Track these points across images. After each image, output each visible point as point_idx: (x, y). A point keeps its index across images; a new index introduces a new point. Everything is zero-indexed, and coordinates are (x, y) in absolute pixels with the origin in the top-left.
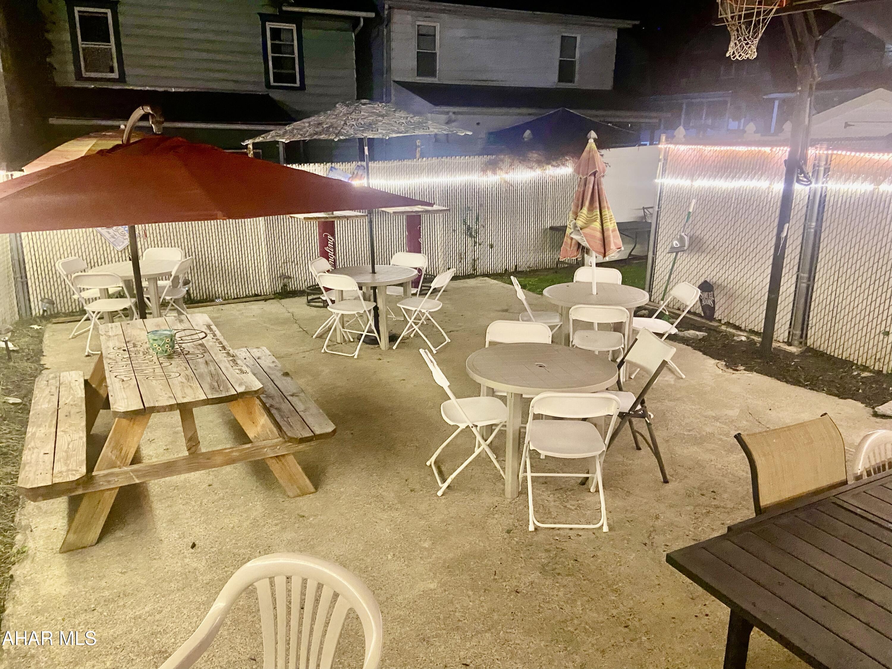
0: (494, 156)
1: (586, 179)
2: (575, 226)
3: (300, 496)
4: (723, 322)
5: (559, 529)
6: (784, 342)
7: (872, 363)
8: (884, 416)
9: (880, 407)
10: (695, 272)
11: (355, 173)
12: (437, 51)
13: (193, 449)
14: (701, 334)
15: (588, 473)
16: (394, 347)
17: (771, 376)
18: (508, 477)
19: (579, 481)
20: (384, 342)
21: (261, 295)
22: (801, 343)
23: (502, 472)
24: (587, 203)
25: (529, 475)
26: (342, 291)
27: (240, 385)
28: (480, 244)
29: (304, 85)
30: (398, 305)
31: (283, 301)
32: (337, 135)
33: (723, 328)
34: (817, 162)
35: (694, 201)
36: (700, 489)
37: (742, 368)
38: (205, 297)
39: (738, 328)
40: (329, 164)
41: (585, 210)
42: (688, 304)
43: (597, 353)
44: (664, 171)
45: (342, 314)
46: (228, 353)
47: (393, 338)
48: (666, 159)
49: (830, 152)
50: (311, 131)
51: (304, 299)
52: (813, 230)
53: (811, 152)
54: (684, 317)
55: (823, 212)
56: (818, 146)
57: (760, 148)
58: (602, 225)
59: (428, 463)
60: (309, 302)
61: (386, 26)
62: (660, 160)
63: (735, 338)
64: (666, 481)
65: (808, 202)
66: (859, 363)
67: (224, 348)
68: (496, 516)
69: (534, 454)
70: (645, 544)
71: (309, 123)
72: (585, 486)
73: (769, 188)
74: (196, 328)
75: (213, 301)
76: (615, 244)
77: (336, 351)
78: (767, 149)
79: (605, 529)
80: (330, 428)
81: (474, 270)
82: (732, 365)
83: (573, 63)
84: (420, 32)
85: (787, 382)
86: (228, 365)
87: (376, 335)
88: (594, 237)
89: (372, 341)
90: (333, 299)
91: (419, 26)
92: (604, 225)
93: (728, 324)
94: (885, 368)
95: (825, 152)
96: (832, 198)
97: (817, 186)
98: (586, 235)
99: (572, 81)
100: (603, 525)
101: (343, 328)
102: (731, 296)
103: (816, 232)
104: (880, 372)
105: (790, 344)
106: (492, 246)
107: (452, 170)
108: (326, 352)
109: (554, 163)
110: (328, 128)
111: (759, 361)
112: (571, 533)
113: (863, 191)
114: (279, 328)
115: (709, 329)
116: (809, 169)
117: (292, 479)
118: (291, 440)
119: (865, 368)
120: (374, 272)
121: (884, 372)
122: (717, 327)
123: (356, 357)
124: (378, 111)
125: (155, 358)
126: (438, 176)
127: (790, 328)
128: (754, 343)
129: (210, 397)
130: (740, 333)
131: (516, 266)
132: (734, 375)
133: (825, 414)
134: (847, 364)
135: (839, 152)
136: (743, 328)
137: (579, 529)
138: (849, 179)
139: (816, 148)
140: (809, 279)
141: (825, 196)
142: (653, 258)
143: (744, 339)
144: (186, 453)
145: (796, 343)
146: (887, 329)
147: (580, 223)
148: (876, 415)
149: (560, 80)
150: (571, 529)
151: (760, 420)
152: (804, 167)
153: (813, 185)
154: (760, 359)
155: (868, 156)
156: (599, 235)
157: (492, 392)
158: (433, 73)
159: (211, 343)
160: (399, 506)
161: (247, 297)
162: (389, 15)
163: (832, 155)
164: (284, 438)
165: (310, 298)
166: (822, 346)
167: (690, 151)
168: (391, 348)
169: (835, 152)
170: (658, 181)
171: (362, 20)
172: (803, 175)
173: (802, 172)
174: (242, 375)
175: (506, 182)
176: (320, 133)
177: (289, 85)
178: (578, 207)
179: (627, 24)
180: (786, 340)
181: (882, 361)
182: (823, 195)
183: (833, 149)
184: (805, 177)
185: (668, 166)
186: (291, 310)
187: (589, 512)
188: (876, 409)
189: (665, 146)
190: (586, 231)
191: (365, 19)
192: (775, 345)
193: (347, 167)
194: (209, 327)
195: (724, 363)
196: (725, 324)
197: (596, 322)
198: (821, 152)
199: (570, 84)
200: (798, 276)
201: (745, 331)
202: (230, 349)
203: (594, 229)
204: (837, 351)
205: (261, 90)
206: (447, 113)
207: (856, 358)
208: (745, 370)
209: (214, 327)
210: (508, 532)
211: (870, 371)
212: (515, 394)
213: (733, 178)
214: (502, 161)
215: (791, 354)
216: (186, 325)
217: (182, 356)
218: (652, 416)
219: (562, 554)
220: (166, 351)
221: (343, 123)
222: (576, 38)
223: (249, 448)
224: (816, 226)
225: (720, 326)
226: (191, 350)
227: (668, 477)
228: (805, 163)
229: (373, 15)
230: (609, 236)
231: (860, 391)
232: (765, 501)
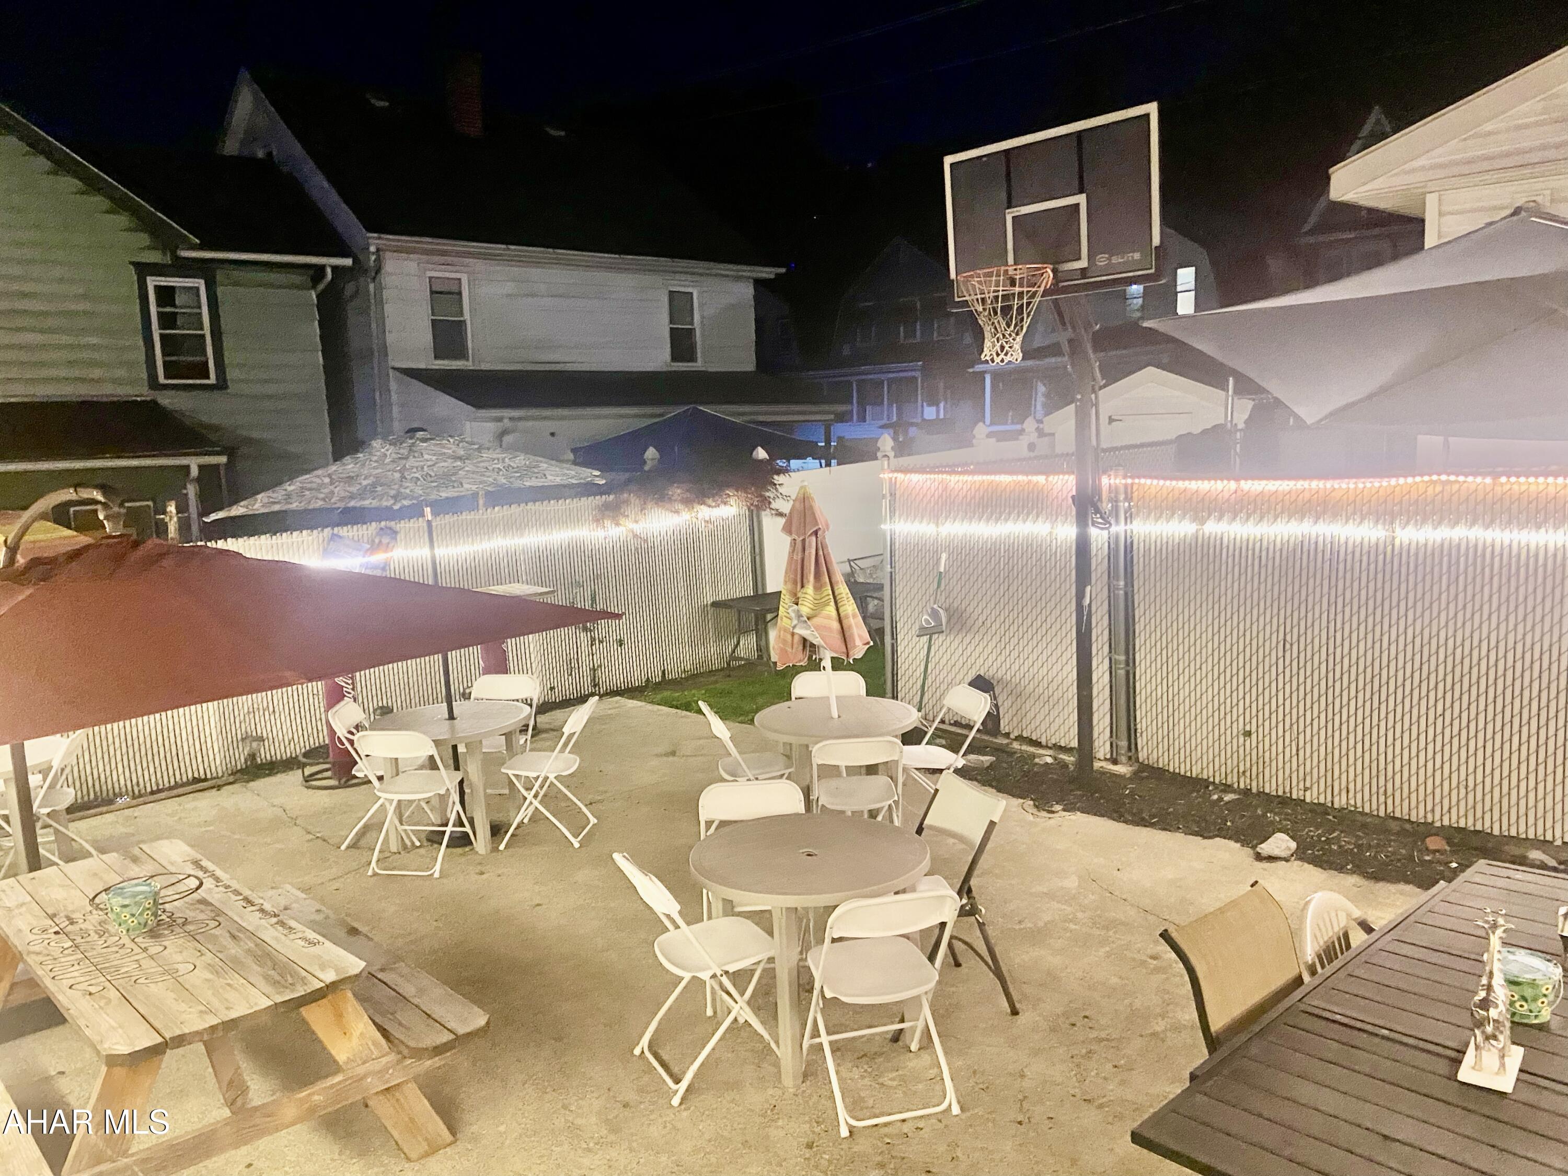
0: (612, 497)
1: (804, 540)
2: (799, 616)
3: (426, 1155)
4: (1012, 736)
5: (886, 1125)
6: (1106, 759)
7: (1235, 779)
8: (1271, 859)
9: (1262, 846)
10: (961, 662)
11: (377, 541)
12: (467, 316)
13: (239, 1102)
14: (987, 759)
15: (902, 1021)
16: (502, 847)
17: (1102, 816)
18: (785, 1052)
19: (889, 1036)
20: (482, 842)
21: (206, 780)
22: (1130, 758)
23: (773, 1045)
24: (811, 578)
25: (825, 1039)
26: (396, 759)
27: (323, 967)
28: (601, 642)
29: (225, 380)
30: (503, 770)
31: (252, 784)
32: (396, 498)
33: (1016, 745)
34: (1113, 495)
35: (944, 556)
36: (1066, 1015)
37: (1058, 807)
38: (92, 796)
39: (1037, 744)
40: (328, 531)
41: (810, 589)
42: (975, 718)
43: (849, 814)
44: (892, 512)
45: (399, 801)
46: (262, 910)
47: (497, 830)
48: (892, 495)
49: (1129, 481)
50: (340, 490)
51: (296, 776)
52: (1122, 592)
53: (1105, 481)
54: (974, 738)
55: (1132, 566)
56: (1112, 473)
57: (1030, 477)
58: (837, 610)
59: (637, 1051)
60: (307, 779)
61: (374, 279)
62: (884, 496)
63: (1037, 760)
64: (1015, 1012)
65: (1109, 553)
66: (1217, 781)
67: (247, 900)
68: (780, 1123)
69: (831, 1004)
70: (1020, 1123)
71: (330, 476)
72: (900, 1043)
73: (1051, 533)
74: (173, 870)
75: (111, 802)
76: (860, 636)
77: (394, 869)
78: (1041, 479)
79: (956, 1110)
80: (481, 1020)
81: (595, 686)
82: (1043, 803)
83: (691, 332)
84: (434, 289)
85: (1126, 822)
86: (276, 934)
87: (468, 829)
88: (829, 629)
89: (462, 841)
90: (380, 773)
91: (430, 278)
92: (841, 610)
93: (1019, 738)
94: (1254, 784)
95: (1123, 481)
96: (1142, 545)
97: (1119, 529)
98: (817, 628)
99: (693, 359)
100: (950, 1105)
101: (402, 824)
102: (1017, 694)
103: (1126, 594)
104: (1247, 792)
105: (1115, 762)
106: (621, 643)
107: (545, 523)
108: (375, 874)
109: (710, 501)
110: (374, 485)
111: (1079, 793)
112: (906, 1128)
113: (1182, 535)
114: (269, 840)
115: (998, 750)
116: (1107, 506)
117: (412, 1126)
119: (1227, 788)
120: (451, 717)
121: (1254, 790)
122: (1007, 744)
123: (437, 875)
124: (450, 451)
125: (126, 940)
126: (522, 535)
127: (1111, 737)
128: (1065, 765)
129: (279, 999)
130: (1041, 751)
131: (664, 672)
132: (1052, 821)
133: (1256, 882)
134: (1200, 784)
135: (1143, 481)
136: (1044, 743)
137: (915, 1118)
138: (1160, 517)
139: (1109, 476)
140: (1127, 664)
141: (1132, 543)
142: (893, 645)
143: (1049, 760)
144: (227, 1113)
145: (1124, 759)
146: (1248, 728)
147: (805, 610)
148: (1259, 857)
149: (674, 358)
150: (904, 1121)
151: (1110, 889)
152: (1099, 504)
153: (1114, 529)
154: (1078, 789)
155: (1182, 484)
156: (835, 625)
157: (729, 909)
158: (461, 353)
159: (217, 896)
160: (612, 1137)
161: (177, 786)
162: (378, 260)
163: (1132, 484)
164: (399, 1053)
165: (308, 771)
166: (1161, 760)
167: (929, 483)
168: (495, 849)
169: (1137, 481)
170: (886, 527)
171: (329, 270)
172: (1098, 516)
173: (1097, 511)
174: (313, 950)
175: (635, 536)
176: (361, 495)
177: (198, 382)
178: (796, 585)
179: (768, 273)
180: (1108, 756)
181: (1248, 774)
182: (1129, 541)
183: (1132, 477)
184: (1102, 517)
185: (897, 505)
186: (276, 802)
187: (920, 1086)
188: (1258, 849)
189: (890, 475)
190: (816, 621)
191: (335, 268)
192: (1097, 765)
193: (360, 533)
194: (197, 864)
195: (1031, 803)
196: (1017, 738)
197: (842, 763)
198: (1118, 481)
199: (690, 364)
200: (1110, 659)
201: (1047, 747)
202: (261, 901)
203: (829, 617)
204: (1182, 766)
205: (140, 392)
206: (500, 419)
207: (1211, 774)
208: (1064, 810)
209: (205, 863)
210: (810, 1146)
211: (1234, 791)
212: (788, 909)
213: (997, 520)
214: (627, 502)
215: (1121, 776)
216: (148, 868)
217: (178, 930)
218: (983, 911)
219: (904, 1166)
220: (146, 924)
221: (397, 475)
222: (692, 293)
223: (340, 1083)
224: (1126, 585)
225: (1011, 744)
226: (190, 914)
227: (1018, 1006)
228: (1100, 499)
229: (348, 262)
230: (850, 627)
231: (1229, 824)
232: (1217, 1023)
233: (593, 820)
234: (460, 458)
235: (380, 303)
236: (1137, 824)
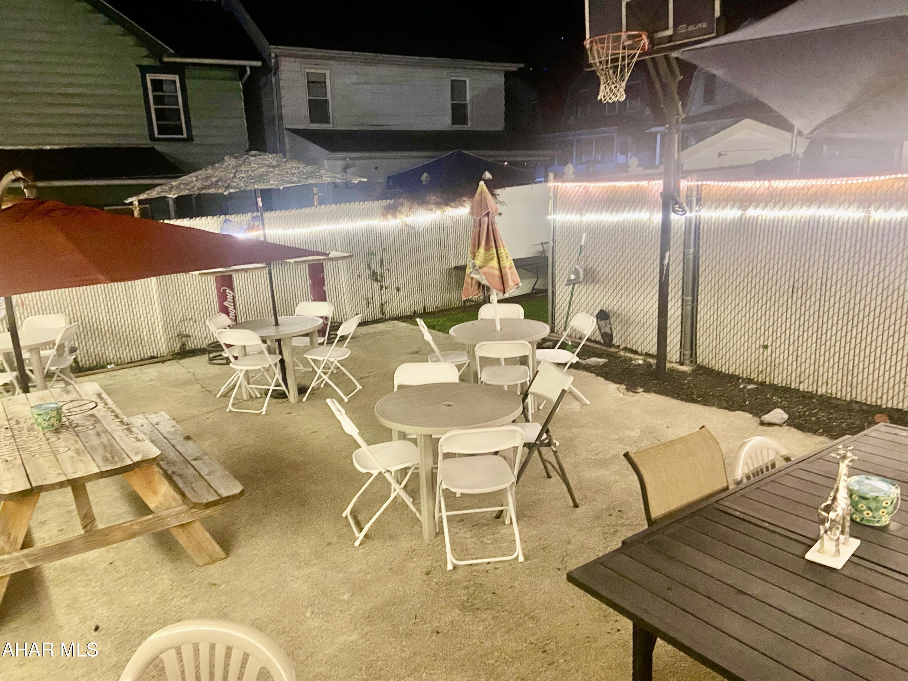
0: (393, 201)
1: (480, 220)
2: (474, 266)
3: (209, 564)
4: (621, 347)
5: (477, 565)
6: (676, 362)
7: (756, 376)
8: (770, 424)
9: (766, 416)
10: (592, 302)
11: (252, 224)
12: (329, 97)
13: (89, 527)
14: (602, 361)
15: (502, 506)
16: (304, 400)
17: (667, 395)
18: (424, 518)
19: (495, 515)
20: (293, 395)
21: (157, 357)
22: (691, 362)
23: (418, 515)
24: (483, 243)
25: (444, 514)
26: (245, 346)
27: (137, 453)
28: (386, 288)
29: (192, 136)
30: (305, 356)
31: (182, 361)
32: (227, 188)
33: (622, 353)
34: (689, 193)
35: (584, 235)
36: (607, 509)
37: (641, 390)
38: (95, 364)
39: (635, 352)
40: (222, 217)
41: (482, 250)
42: (585, 333)
44: (555, 208)
45: (247, 371)
46: (122, 422)
47: (302, 390)
48: (555, 197)
49: (700, 183)
50: (199, 184)
51: (205, 358)
52: (692, 256)
53: (684, 184)
54: (584, 345)
55: (699, 239)
56: (690, 178)
57: (638, 183)
58: (499, 263)
59: (344, 515)
60: (211, 360)
61: (275, 74)
62: (550, 198)
63: (633, 362)
64: (576, 506)
65: (685, 230)
66: (745, 376)
67: (117, 416)
68: (415, 559)
69: (448, 494)
70: (559, 569)
71: (197, 177)
72: (501, 519)
73: (650, 219)
74: (85, 398)
75: (104, 367)
76: (513, 281)
77: (243, 409)
78: (644, 183)
79: (521, 559)
80: (237, 488)
81: (383, 314)
82: (631, 388)
83: (465, 106)
84: (310, 80)
85: (682, 400)
86: (122, 434)
87: (284, 388)
88: (493, 275)
89: (281, 395)
90: (236, 355)
91: (307, 73)
92: (501, 263)
93: (626, 349)
94: (768, 379)
95: (696, 183)
96: (706, 225)
97: (691, 215)
98: (485, 274)
99: (465, 122)
100: (518, 556)
101: (249, 384)
102: (626, 323)
103: (694, 257)
104: (763, 384)
105: (682, 364)
106: (398, 289)
107: (352, 216)
108: (231, 411)
109: (453, 204)
110: (218, 181)
111: (655, 382)
112: (488, 567)
113: (732, 217)
114: (180, 390)
115: (609, 355)
116: (683, 199)
117: (200, 548)
118: (196, 505)
119: (750, 381)
120: (277, 324)
121: (768, 383)
122: (616, 352)
123: (264, 413)
124: (268, 163)
125: (41, 434)
126: (338, 223)
127: (681, 348)
128: (651, 365)
129: (104, 469)
130: (637, 357)
131: (424, 308)
132: (634, 398)
133: (703, 427)
134: (733, 378)
135: (708, 183)
136: (640, 352)
137: (496, 562)
138: (719, 206)
139: (688, 180)
140: (693, 303)
141: (700, 223)
142: (553, 291)
143: (641, 362)
144: (82, 532)
145: (687, 362)
146: (766, 343)
147: (478, 263)
148: (762, 423)
149: (454, 123)
150: (489, 563)
151: (659, 438)
152: (677, 198)
153: (688, 214)
154: (655, 380)
155: (733, 184)
156: (497, 273)
157: (403, 436)
158: (327, 121)
159: (102, 413)
160: (315, 561)
161: (142, 360)
162: (277, 62)
163: (702, 185)
164: (188, 505)
165: (212, 355)
166: (710, 363)
167: (577, 188)
168: (300, 401)
169: (704, 183)
170: (551, 217)
171: (248, 69)
172: (677, 206)
173: (677, 203)
174: (138, 444)
175: (407, 225)
176: (210, 187)
177: (176, 136)
178: (475, 247)
179: (513, 67)
180: (678, 360)
181: (764, 372)
182: (698, 223)
183: (702, 180)
184: (680, 207)
185: (558, 203)
186: (191, 370)
187: (505, 544)
188: (762, 418)
189: (554, 184)
190: (484, 269)
191: (252, 68)
192: (668, 365)
193: (242, 219)
194: (99, 396)
195: (625, 387)
196: (623, 350)
197: (502, 357)
198: (692, 183)
199: (464, 126)
200: (683, 300)
201: (641, 354)
202: (124, 417)
203: (493, 268)
204: (724, 367)
205: (146, 143)
206: (344, 159)
207: (741, 372)
208: (644, 391)
209: (105, 396)
210: (428, 573)
211: (755, 383)
212: (425, 435)
213: (617, 211)
214: (401, 204)
215: (683, 372)
216: (73, 396)
217: (71, 429)
218: (558, 444)
219: (480, 589)
220: (53, 426)
221: (232, 175)
222: (465, 81)
223: (150, 519)
224: (694, 252)
225: (619, 351)
226: (81, 422)
227: (578, 501)
228: (679, 194)
229: (259, 64)
230: (506, 274)
231: (747, 403)
232: (655, 513)
233: (359, 387)
234: (274, 167)
235: (279, 88)
236: (687, 401)
